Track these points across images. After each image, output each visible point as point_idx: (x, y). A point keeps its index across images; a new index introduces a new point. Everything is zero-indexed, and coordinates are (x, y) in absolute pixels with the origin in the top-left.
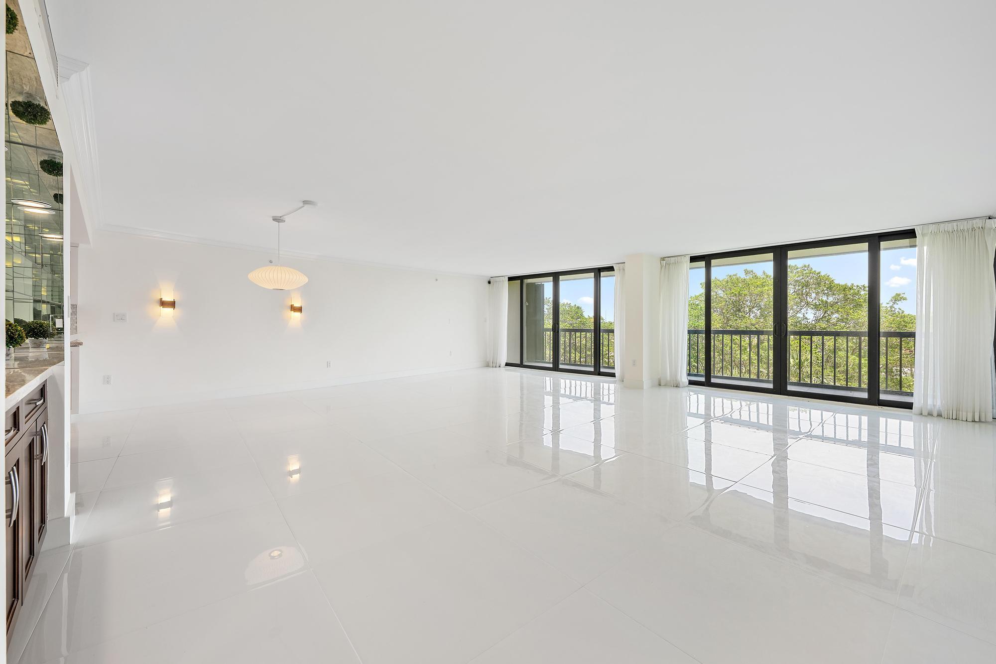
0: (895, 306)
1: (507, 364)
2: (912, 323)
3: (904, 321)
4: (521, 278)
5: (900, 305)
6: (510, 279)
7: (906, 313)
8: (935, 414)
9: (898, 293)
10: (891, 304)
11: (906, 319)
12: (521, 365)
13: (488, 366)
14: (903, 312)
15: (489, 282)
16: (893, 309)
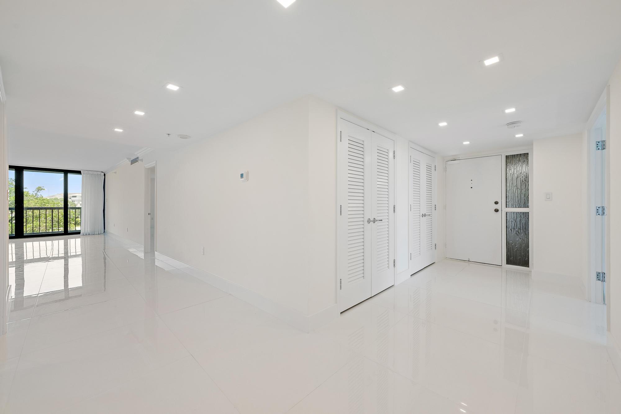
0: (38, 193)
2: (48, 203)
3: (44, 202)
5: (40, 194)
7: (44, 197)
8: (88, 234)
9: (40, 186)
10: (36, 192)
11: (45, 201)
14: (42, 197)
16: (37, 195)
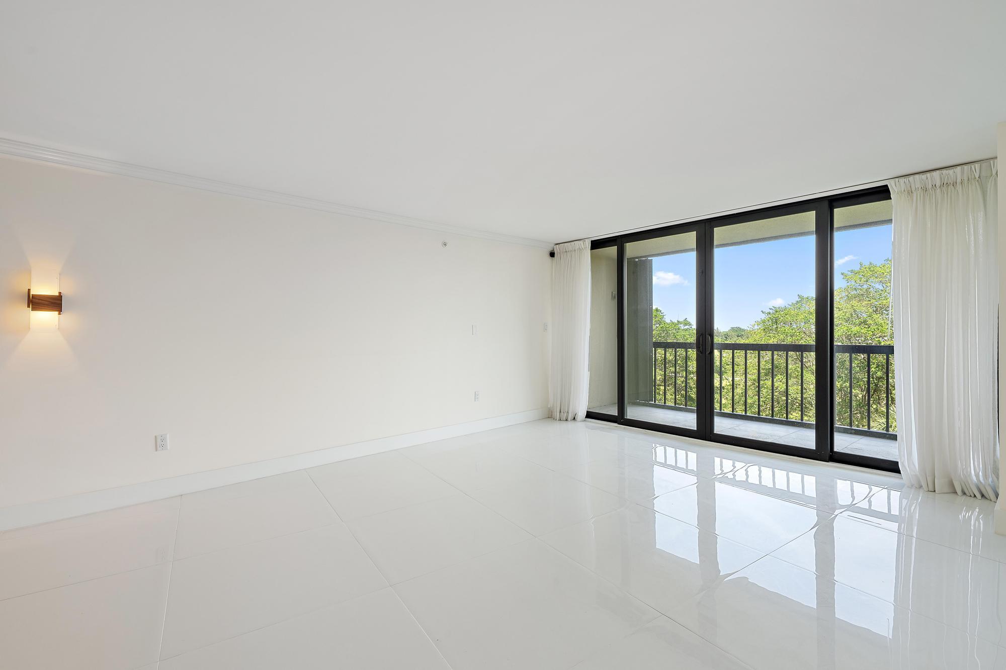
1: (590, 415)
4: (619, 241)
6: (596, 244)
12: (620, 419)
13: (549, 416)
15: (552, 255)
